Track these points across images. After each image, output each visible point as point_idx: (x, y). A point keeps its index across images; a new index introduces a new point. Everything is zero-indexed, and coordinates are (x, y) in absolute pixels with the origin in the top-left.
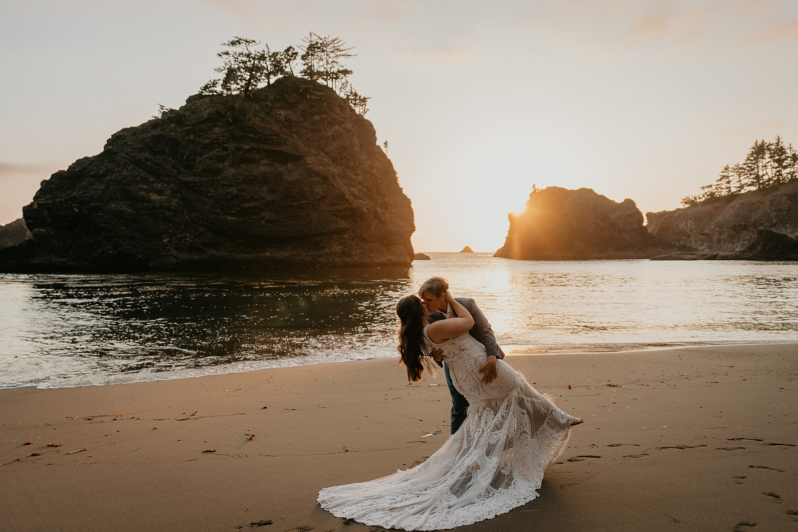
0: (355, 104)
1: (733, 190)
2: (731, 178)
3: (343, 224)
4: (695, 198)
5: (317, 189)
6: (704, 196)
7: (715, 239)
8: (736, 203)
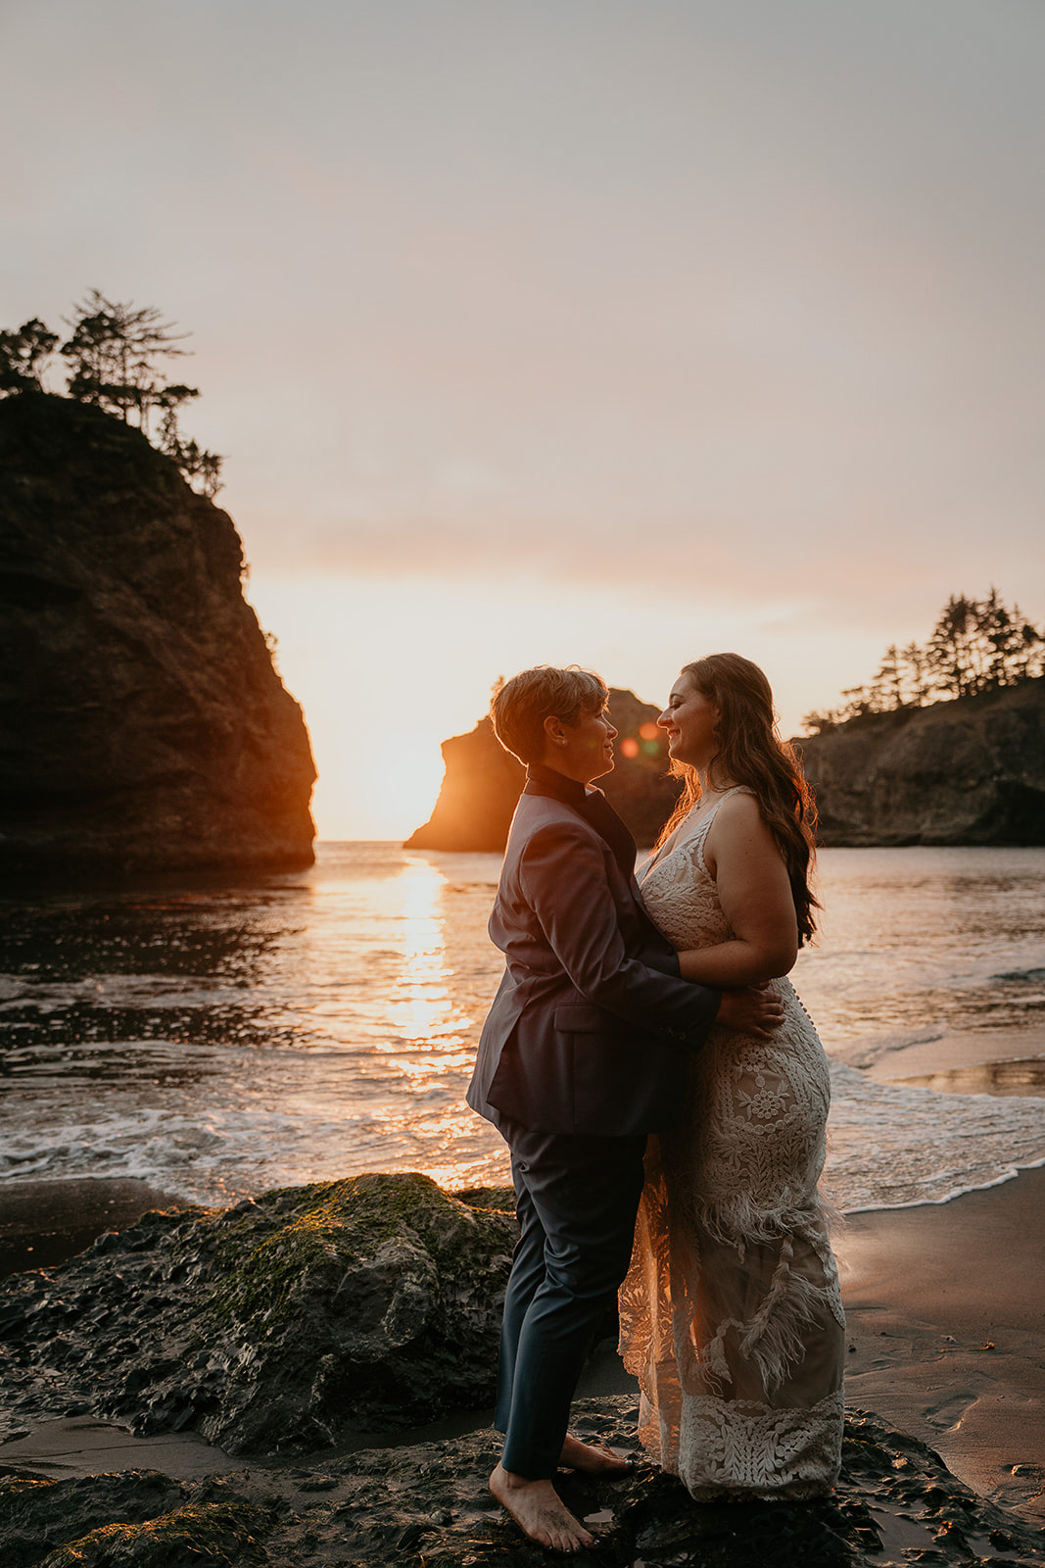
0: (192, 471)
1: (907, 699)
2: (900, 674)
3: (179, 761)
4: (830, 715)
5: (121, 672)
6: (847, 710)
7: (876, 803)
8: (917, 726)
